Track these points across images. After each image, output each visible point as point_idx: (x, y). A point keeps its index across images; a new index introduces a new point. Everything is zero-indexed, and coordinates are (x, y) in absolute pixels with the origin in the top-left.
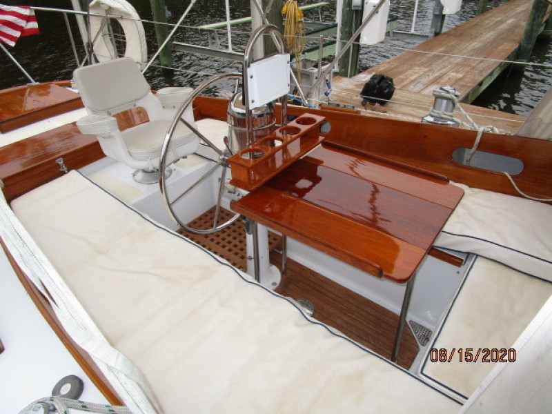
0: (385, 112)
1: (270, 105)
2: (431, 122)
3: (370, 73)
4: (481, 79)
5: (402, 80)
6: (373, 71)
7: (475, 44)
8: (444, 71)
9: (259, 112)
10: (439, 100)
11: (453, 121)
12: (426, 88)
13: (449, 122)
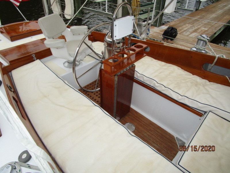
0: (173, 44)
1: (123, 38)
2: (195, 51)
3: (167, 25)
4: (215, 31)
5: (181, 30)
6: (168, 25)
7: (214, 15)
8: (199, 27)
9: (118, 41)
10: (199, 41)
11: (205, 51)
12: (191, 34)
13: (203, 51)
